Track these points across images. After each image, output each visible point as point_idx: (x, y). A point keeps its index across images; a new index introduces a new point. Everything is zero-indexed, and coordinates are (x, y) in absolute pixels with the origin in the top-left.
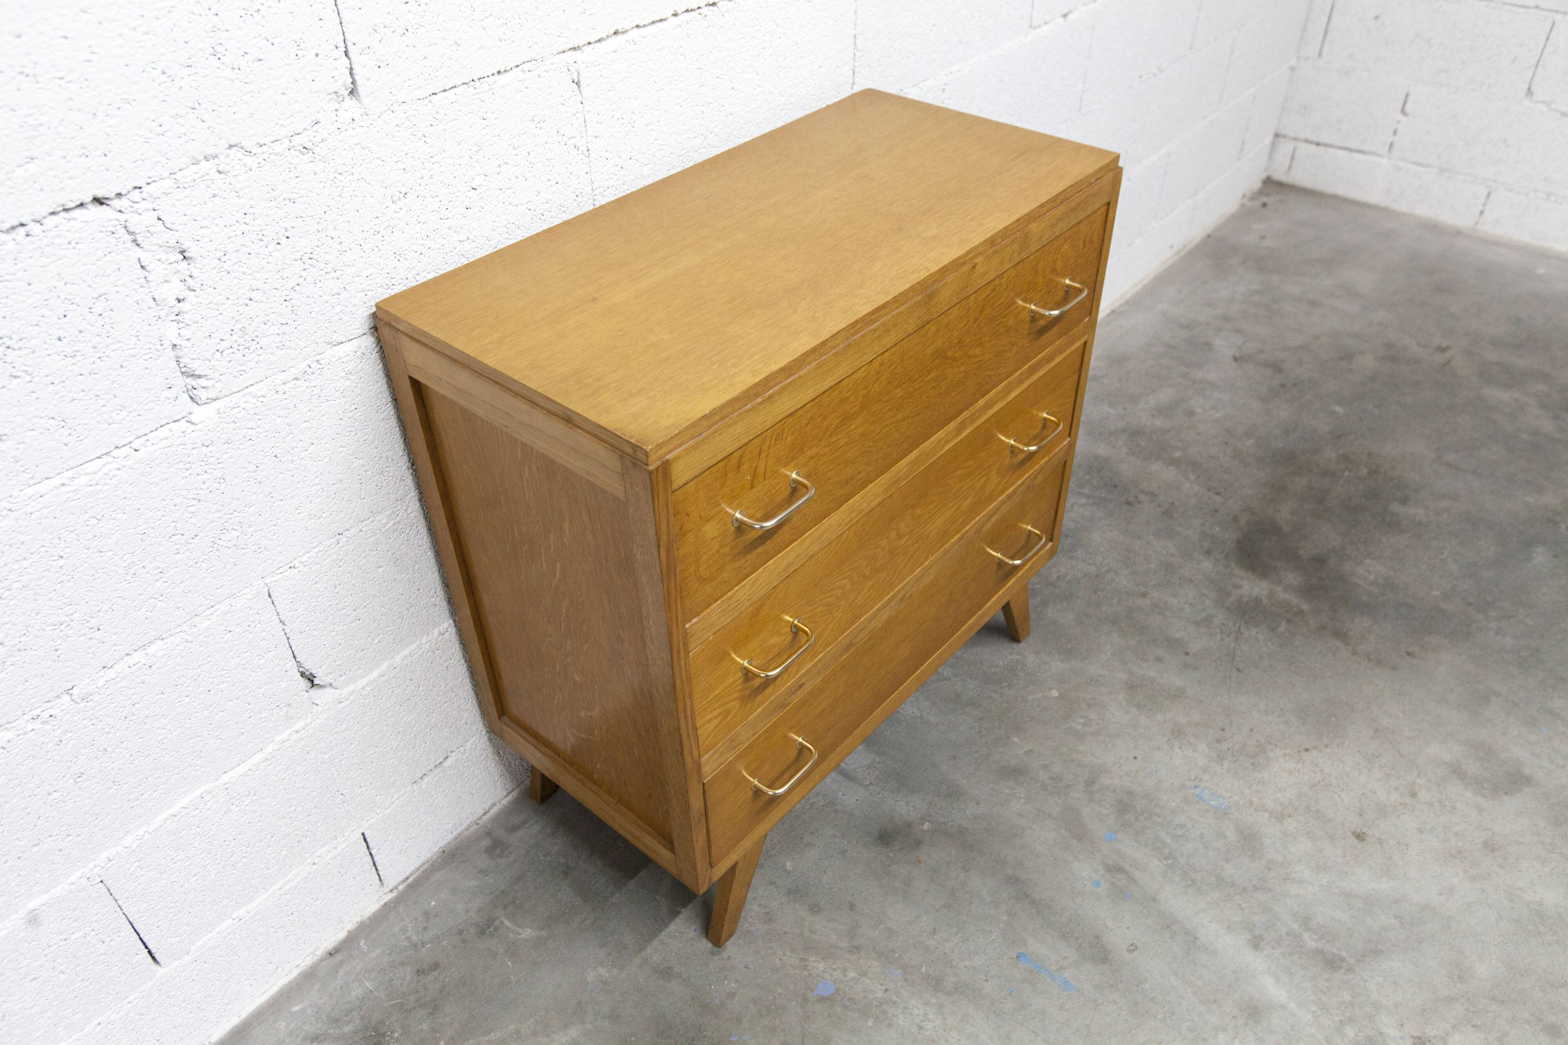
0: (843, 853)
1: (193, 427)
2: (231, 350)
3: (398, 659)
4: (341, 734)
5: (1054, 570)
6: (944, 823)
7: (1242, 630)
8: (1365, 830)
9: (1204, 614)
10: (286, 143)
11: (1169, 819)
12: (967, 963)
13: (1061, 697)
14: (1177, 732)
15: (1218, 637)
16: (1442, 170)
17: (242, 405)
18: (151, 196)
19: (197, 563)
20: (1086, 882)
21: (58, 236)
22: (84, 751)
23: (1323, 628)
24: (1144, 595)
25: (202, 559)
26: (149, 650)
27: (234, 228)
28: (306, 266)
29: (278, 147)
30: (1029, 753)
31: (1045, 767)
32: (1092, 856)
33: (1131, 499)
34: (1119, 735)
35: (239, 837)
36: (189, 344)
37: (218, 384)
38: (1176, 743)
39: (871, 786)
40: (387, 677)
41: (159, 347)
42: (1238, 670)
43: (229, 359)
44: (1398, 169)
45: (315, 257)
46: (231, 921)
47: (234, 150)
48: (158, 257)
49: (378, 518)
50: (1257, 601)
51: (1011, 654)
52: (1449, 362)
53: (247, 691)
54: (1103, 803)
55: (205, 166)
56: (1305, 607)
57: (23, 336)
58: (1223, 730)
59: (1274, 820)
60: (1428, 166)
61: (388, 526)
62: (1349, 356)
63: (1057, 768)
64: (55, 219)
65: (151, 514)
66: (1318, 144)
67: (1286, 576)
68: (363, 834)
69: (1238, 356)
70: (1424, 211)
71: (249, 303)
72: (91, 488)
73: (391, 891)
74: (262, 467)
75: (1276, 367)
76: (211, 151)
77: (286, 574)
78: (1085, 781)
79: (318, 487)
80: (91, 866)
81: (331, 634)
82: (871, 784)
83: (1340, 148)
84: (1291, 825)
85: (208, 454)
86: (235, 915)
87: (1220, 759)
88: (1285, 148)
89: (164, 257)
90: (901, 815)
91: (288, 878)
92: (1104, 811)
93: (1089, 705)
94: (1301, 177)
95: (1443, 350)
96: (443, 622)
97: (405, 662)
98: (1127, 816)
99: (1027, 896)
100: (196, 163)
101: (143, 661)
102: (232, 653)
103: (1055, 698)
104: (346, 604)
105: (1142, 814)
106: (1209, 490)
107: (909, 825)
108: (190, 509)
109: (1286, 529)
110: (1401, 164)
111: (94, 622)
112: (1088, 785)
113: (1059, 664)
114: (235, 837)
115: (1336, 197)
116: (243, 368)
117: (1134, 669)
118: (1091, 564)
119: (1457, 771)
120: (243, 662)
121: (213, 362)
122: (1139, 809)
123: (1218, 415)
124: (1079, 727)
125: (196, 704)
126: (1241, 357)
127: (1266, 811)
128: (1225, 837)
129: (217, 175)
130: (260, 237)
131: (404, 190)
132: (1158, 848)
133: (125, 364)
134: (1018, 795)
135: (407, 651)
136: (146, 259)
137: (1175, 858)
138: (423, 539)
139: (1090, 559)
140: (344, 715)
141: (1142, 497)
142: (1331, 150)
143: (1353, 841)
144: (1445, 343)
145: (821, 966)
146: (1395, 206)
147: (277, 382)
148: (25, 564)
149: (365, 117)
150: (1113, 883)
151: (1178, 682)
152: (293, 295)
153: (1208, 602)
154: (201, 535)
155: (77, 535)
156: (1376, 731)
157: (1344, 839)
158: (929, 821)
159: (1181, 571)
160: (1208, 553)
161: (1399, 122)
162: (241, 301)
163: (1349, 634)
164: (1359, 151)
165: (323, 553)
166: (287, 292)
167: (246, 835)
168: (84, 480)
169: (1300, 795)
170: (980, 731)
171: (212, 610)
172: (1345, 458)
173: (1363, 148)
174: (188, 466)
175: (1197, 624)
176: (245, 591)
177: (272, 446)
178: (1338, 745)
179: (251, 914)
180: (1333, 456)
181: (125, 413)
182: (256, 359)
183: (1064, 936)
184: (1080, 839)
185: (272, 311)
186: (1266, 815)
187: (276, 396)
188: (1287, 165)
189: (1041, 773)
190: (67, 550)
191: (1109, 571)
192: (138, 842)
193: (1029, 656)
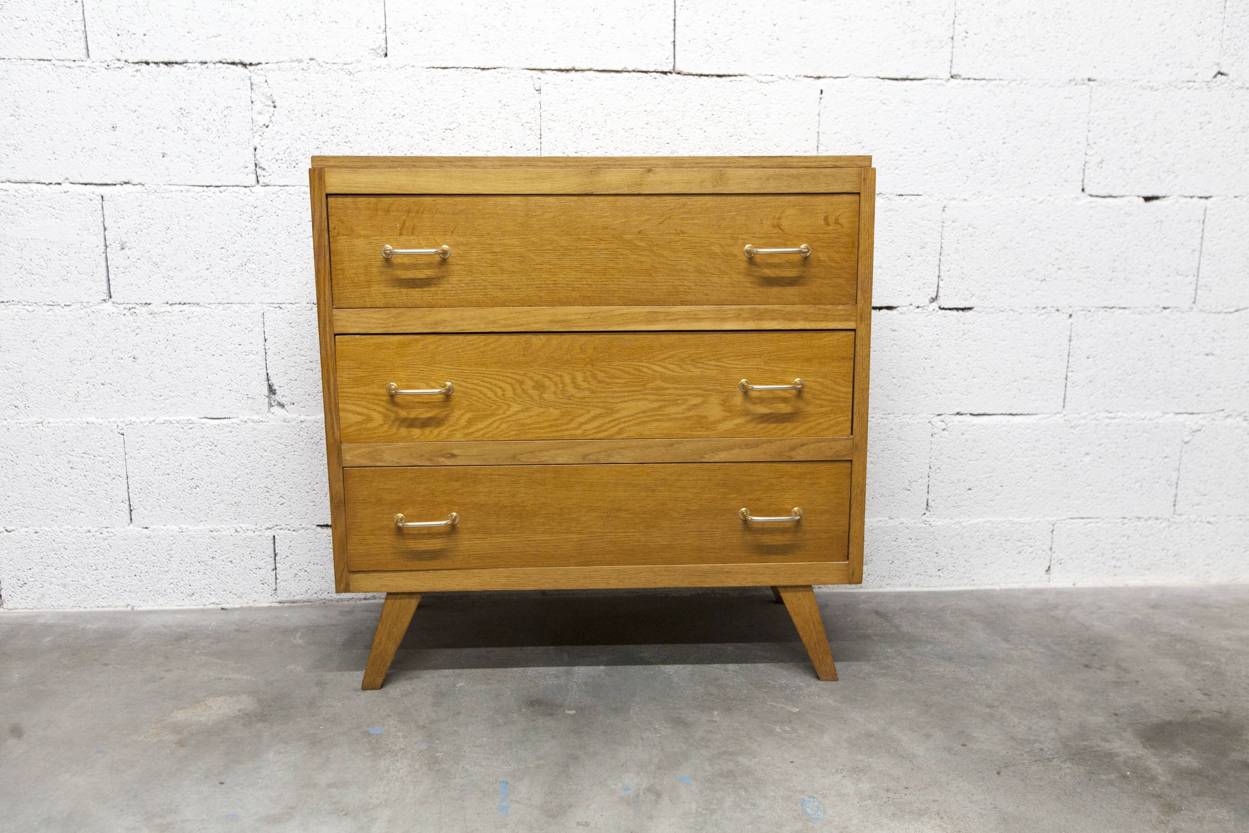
0: (499, 695)
1: (250, 193)
2: (282, 161)
4: (279, 444)
5: (932, 667)
7: (1056, 760)
9: (1033, 738)
10: (340, 66)
11: (753, 797)
12: (467, 766)
13: (794, 714)
14: (860, 770)
15: (1019, 753)
17: (279, 194)
18: (265, 68)
19: (229, 271)
20: (620, 785)
21: (220, 73)
22: (143, 345)
23: (1157, 796)
24: (991, 707)
25: (233, 271)
26: (191, 308)
27: (301, 99)
28: (334, 134)
29: (335, 67)
30: (712, 721)
31: (710, 732)
32: (650, 778)
33: (1095, 665)
34: (803, 748)
35: (199, 468)
36: (261, 148)
37: (270, 177)
38: (846, 774)
40: (319, 424)
41: (247, 144)
42: (999, 773)
43: (279, 165)
45: (340, 130)
46: (177, 528)
47: (313, 61)
48: (261, 99)
50: (1112, 755)
51: (801, 682)
53: (233, 371)
54: (717, 766)
55: (296, 64)
56: (1165, 779)
57: (190, 111)
58: (907, 788)
63: (717, 737)
64: (220, 65)
65: (215, 229)
67: (1181, 757)
68: (274, 537)
71: (298, 140)
72: (193, 199)
73: (280, 603)
74: (279, 235)
76: (300, 57)
77: (276, 309)
78: (726, 752)
79: (308, 266)
80: (122, 420)
81: (292, 368)
85: (253, 212)
86: (180, 526)
87: (869, 798)
89: (264, 100)
90: (565, 701)
91: (218, 527)
92: (709, 769)
93: (810, 726)
98: (721, 779)
99: (567, 767)
100: (292, 61)
101: (186, 312)
102: (232, 340)
103: (790, 712)
104: (307, 354)
105: (736, 784)
106: (1200, 690)
107: (561, 706)
108: (235, 238)
111: (171, 273)
112: (723, 754)
113: (831, 701)
114: (197, 467)
116: (285, 174)
117: (893, 730)
118: (973, 676)
120: (236, 350)
121: (271, 163)
122: (738, 782)
124: (778, 731)
125: (204, 358)
129: (301, 70)
130: (313, 108)
131: (403, 114)
132: (711, 803)
133: (229, 145)
134: (662, 732)
136: (254, 97)
137: (713, 813)
139: (980, 674)
140: (284, 432)
141: (1110, 668)
145: (393, 723)
147: (301, 190)
148: (152, 222)
149: (388, 67)
150: (638, 795)
151: (920, 752)
152: (322, 145)
153: (1052, 735)
154: (236, 256)
155: (179, 220)
159: (1062, 712)
160: (1116, 715)
162: (294, 137)
165: (301, 309)
166: (319, 143)
167: (203, 471)
168: (191, 194)
170: (698, 698)
171: (229, 305)
174: (242, 213)
175: (1013, 738)
176: (250, 305)
177: (288, 225)
179: (189, 533)
181: (221, 169)
182: (294, 172)
183: (551, 793)
184: (660, 769)
185: (308, 149)
187: (298, 198)
189: (700, 733)
190: (172, 226)
191: (984, 685)
192: (148, 424)
193: (813, 688)
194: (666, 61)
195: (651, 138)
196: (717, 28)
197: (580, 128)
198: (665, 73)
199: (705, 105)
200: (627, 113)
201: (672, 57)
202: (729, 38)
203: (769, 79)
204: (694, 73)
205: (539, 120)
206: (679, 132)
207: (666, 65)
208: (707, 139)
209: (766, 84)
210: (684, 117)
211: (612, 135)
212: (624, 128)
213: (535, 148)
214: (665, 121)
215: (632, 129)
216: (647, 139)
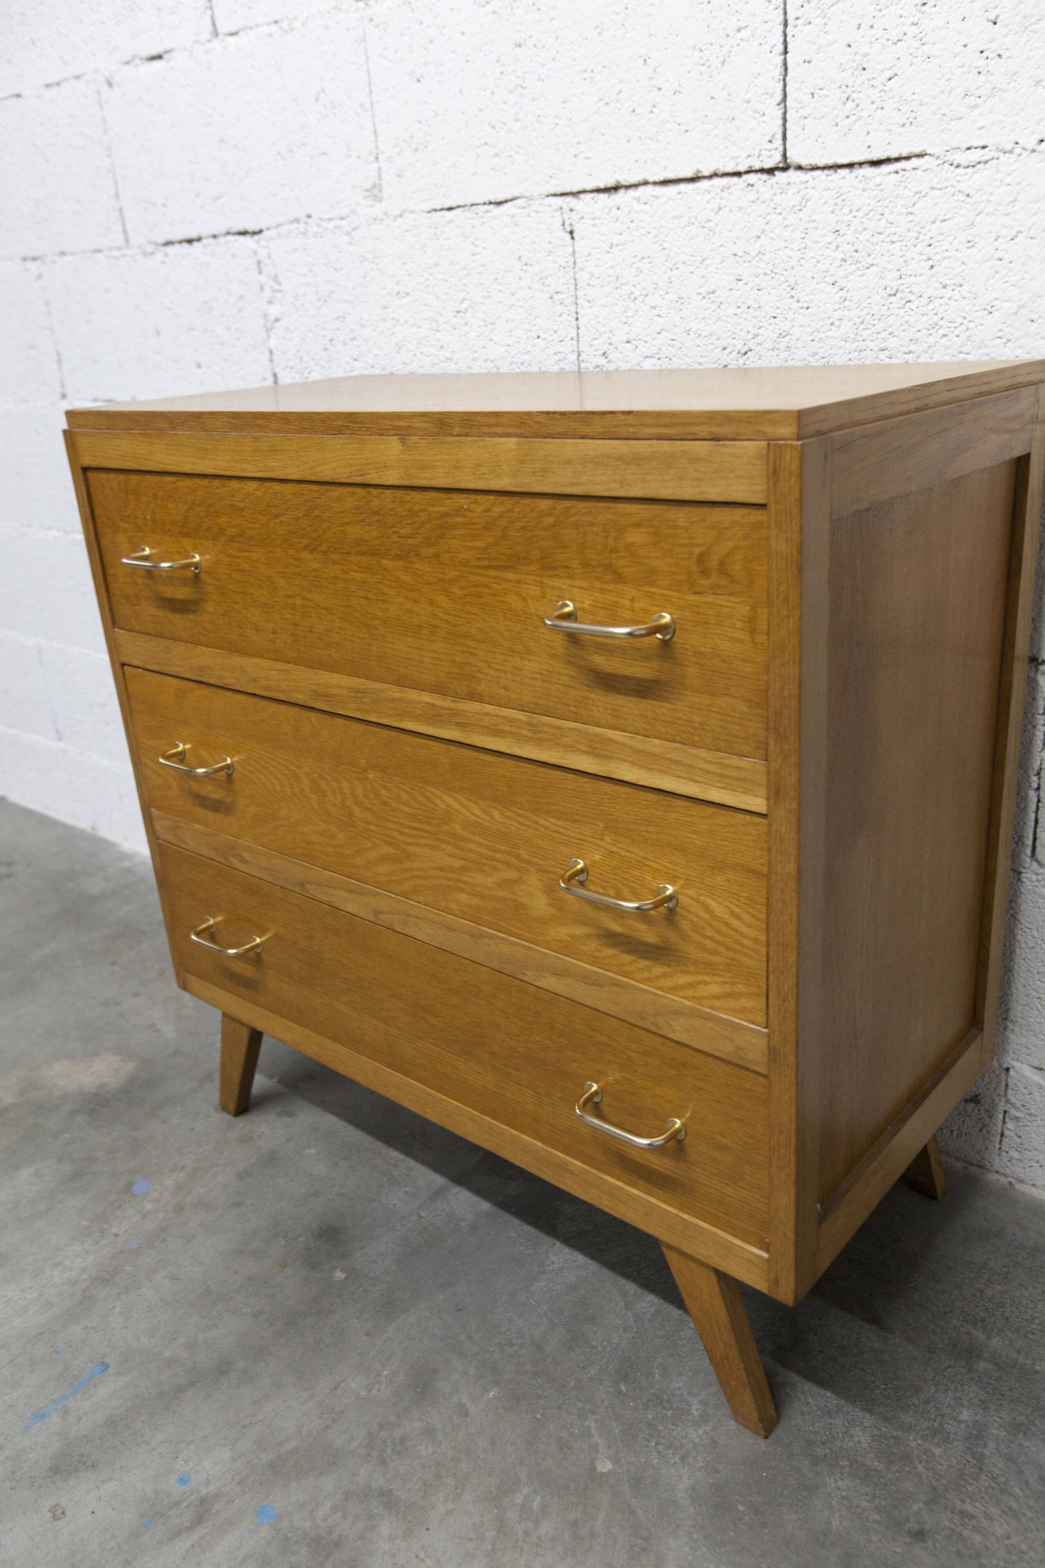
0: (316, 1194)
5: (994, 1511)
6: (340, 1294)
10: (337, 222)
12: (118, 1309)
13: (592, 1474)
18: (267, 239)
20: (191, 1464)
21: (228, 247)
29: (332, 225)
32: (236, 1479)
41: (263, 346)
47: (311, 219)
48: (268, 283)
54: (339, 1514)
55: (295, 225)
64: (229, 237)
82: (419, 1217)
89: (271, 284)
90: (362, 1249)
92: (321, 1513)
93: (575, 1524)
98: (304, 1551)
99: (192, 1384)
103: (593, 1464)
107: (344, 1256)
112: (382, 1494)
113: (686, 1483)
124: (519, 1499)
129: (300, 235)
130: (316, 290)
131: (407, 290)
134: (377, 1387)
136: (263, 282)
145: (169, 1182)
149: (383, 216)
150: (178, 1503)
170: (512, 1345)
183: (113, 1423)
184: (272, 1465)
189: (417, 1424)
193: (701, 1432)
194: (769, 146)
195: (744, 307)
196: (866, 55)
197: (632, 297)
198: (771, 171)
199: (841, 233)
200: (707, 262)
201: (779, 136)
202: (889, 74)
203: (975, 155)
204: (821, 164)
205: (573, 287)
206: (793, 293)
207: (769, 154)
208: (847, 303)
209: (970, 170)
210: (802, 262)
211: (681, 307)
212: (700, 291)
213: (569, 337)
214: (768, 272)
215: (713, 292)
216: (738, 311)
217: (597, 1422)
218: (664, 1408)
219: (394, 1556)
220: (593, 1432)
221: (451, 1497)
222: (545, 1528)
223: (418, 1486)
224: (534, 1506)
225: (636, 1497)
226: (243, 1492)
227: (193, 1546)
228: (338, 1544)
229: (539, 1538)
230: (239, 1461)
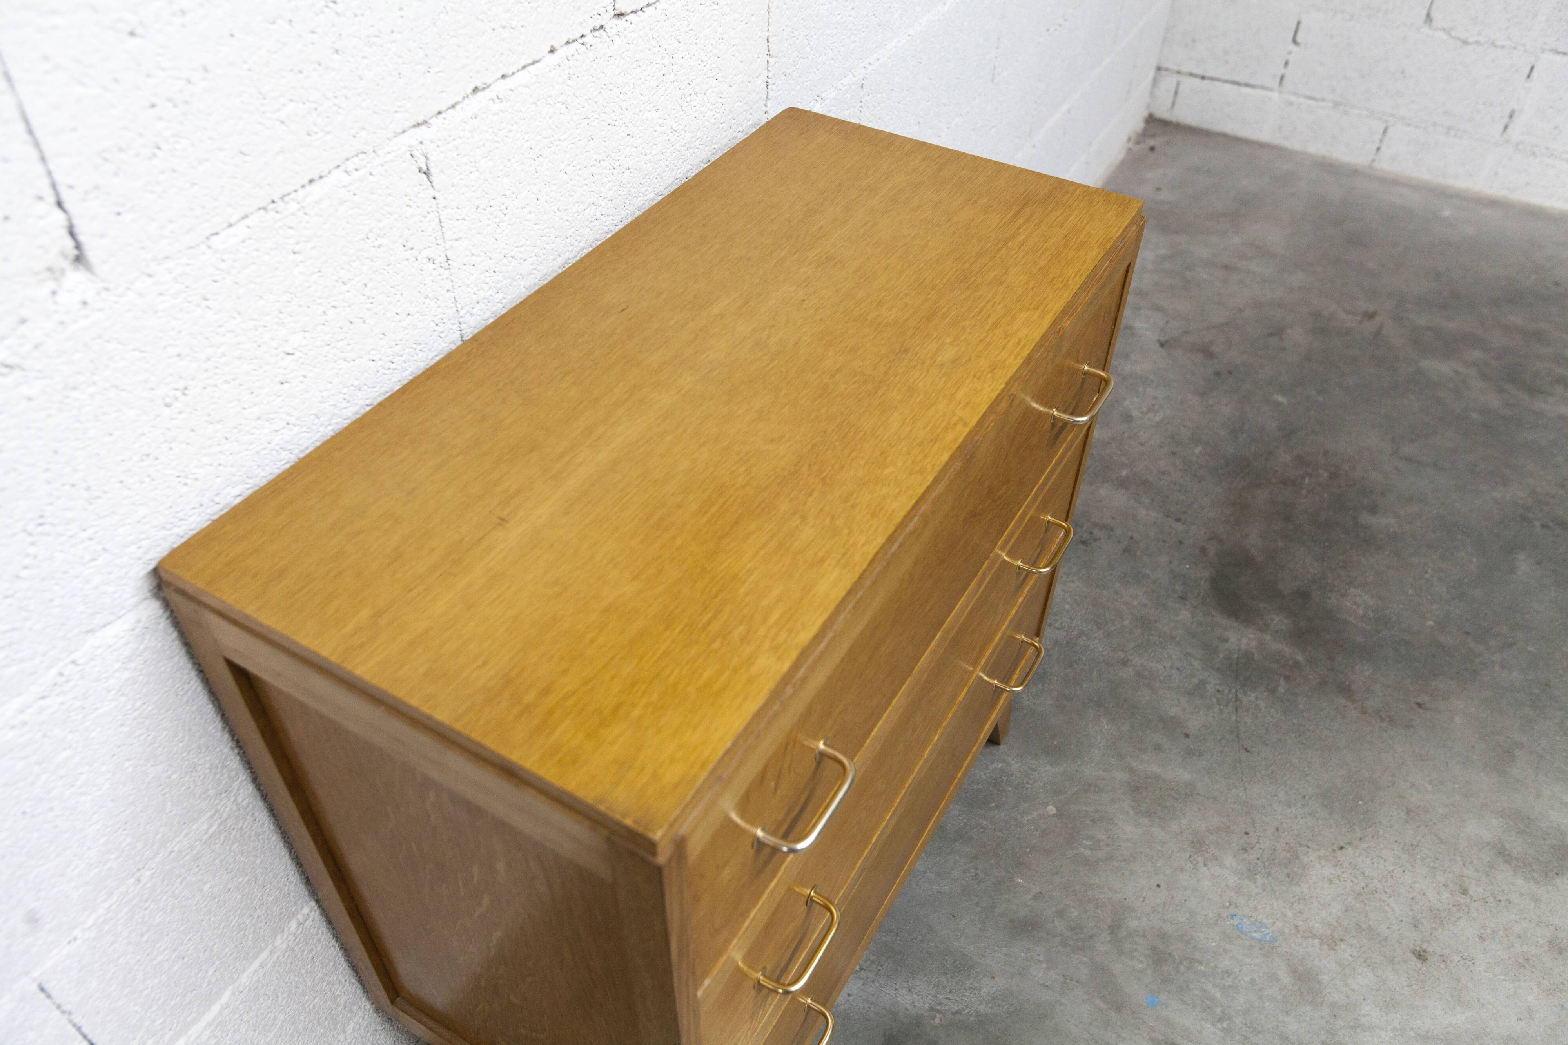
3: (244, 979)
6: (958, 1012)
7: (1240, 696)
8: (1425, 946)
9: (1195, 681)
11: (1212, 965)
13: (1060, 815)
14: (1198, 844)
15: (1216, 709)
16: (1336, 104)
23: (1324, 683)
24: (1125, 663)
30: (1038, 896)
31: (1060, 914)
33: (1086, 536)
34: (1134, 858)
38: (1200, 859)
39: (863, 972)
40: (232, 1006)
42: (1247, 751)
44: (1291, 104)
49: (195, 827)
50: (1248, 656)
51: (992, 762)
52: (1379, 330)
54: (1135, 954)
56: (1300, 658)
58: (1247, 833)
59: (1326, 947)
60: (1323, 100)
61: (211, 831)
62: (1278, 332)
63: (1074, 913)
66: (1203, 78)
67: (1272, 620)
69: (1163, 339)
70: (1316, 149)
75: (1206, 351)
78: (1109, 927)
79: (98, 825)
82: (862, 969)
83: (1226, 81)
84: (1346, 952)
87: (1252, 873)
88: (1168, 83)
90: (906, 1009)
92: (1139, 966)
94: (1185, 115)
95: (1371, 316)
96: (302, 908)
97: (255, 978)
98: (1166, 968)
103: (1053, 816)
104: (161, 948)
105: (1181, 963)
106: (1167, 516)
107: (917, 1021)
109: (1260, 559)
110: (1293, 98)
112: (1112, 932)
113: (1048, 768)
115: (1224, 136)
117: (1134, 764)
118: (1057, 628)
119: (1502, 853)
122: (1177, 957)
123: (1158, 418)
124: (1088, 853)
126: (1166, 342)
127: (1314, 936)
128: (1278, 981)
131: (181, 384)
132: (1209, 1007)
134: (1036, 957)
135: (256, 964)
137: (1230, 1019)
138: (263, 824)
139: (1056, 620)
141: (1097, 532)
142: (1217, 84)
143: (1415, 962)
144: (1372, 308)
146: (1287, 144)
149: (105, 294)
151: (1186, 776)
153: (1196, 664)
156: (1409, 812)
157: (1405, 961)
158: (939, 1012)
159: (1159, 625)
160: (1183, 598)
161: (1290, 53)
163: (1353, 687)
164: (1247, 85)
165: (118, 902)
169: (1346, 911)
170: (977, 874)
172: (1300, 460)
173: (1252, 82)
175: (1190, 694)
178: (1373, 837)
180: (1288, 458)
184: (1119, 1010)
186: (1316, 942)
188: (1170, 102)
189: (1057, 923)
191: (1080, 634)
193: (1013, 762)
217: (1023, 817)
218: (1002, 781)
219: (1148, 914)
220: (1030, 818)
221: (1100, 891)
222: (1101, 836)
223: (1100, 912)
224: (1089, 843)
225: (1066, 792)
226: (1144, 1022)
227: (1191, 1041)
228: (1154, 949)
229: (1109, 838)
230: (1124, 1035)
